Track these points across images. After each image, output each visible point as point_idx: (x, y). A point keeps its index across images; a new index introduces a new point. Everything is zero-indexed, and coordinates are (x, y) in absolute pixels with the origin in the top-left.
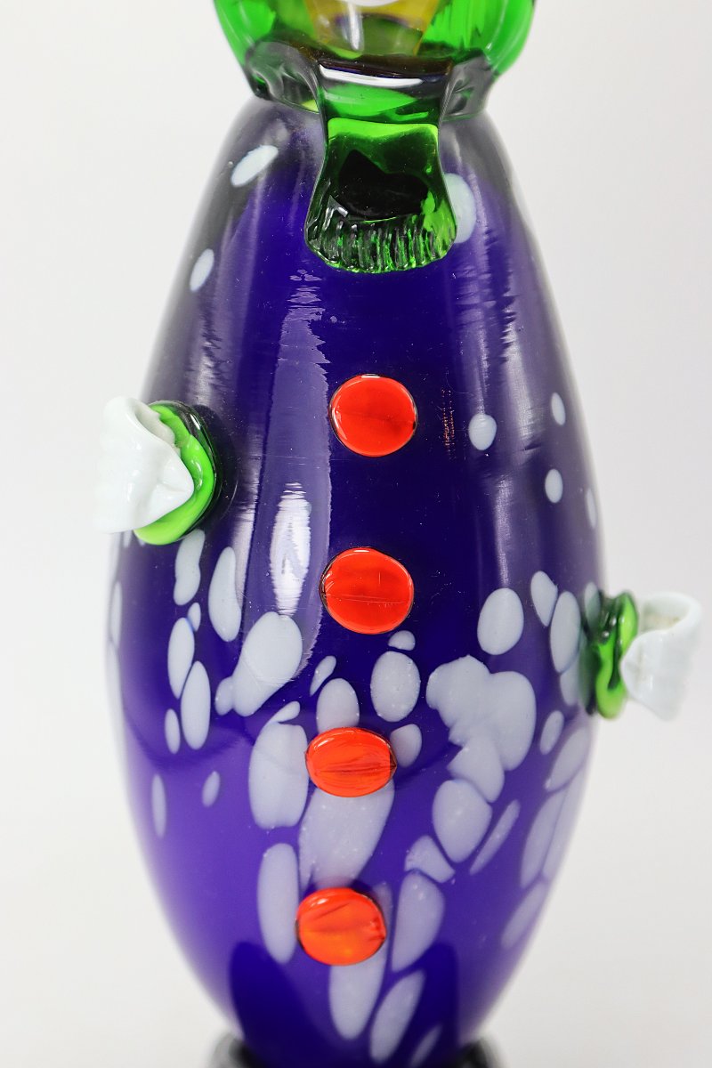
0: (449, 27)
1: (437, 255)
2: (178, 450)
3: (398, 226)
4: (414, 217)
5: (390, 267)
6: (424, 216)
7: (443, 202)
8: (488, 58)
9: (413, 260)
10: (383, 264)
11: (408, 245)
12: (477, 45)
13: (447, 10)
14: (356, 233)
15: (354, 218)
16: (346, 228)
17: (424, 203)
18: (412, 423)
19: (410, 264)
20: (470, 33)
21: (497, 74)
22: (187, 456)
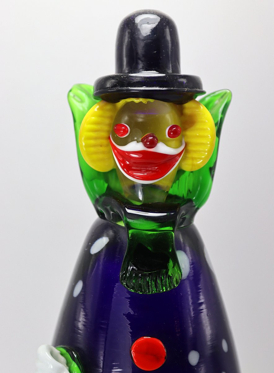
0: (178, 188)
1: (174, 286)
2: (68, 368)
3: (158, 275)
4: (165, 270)
5: (155, 291)
6: (169, 270)
7: (176, 264)
8: (194, 203)
9: (164, 288)
10: (152, 290)
11: (162, 282)
12: (189, 197)
13: (177, 182)
14: (141, 278)
15: (140, 271)
16: (137, 275)
17: (169, 265)
18: (164, 357)
19: (163, 290)
20: (186, 192)
21: (198, 209)
22: (72, 369)
